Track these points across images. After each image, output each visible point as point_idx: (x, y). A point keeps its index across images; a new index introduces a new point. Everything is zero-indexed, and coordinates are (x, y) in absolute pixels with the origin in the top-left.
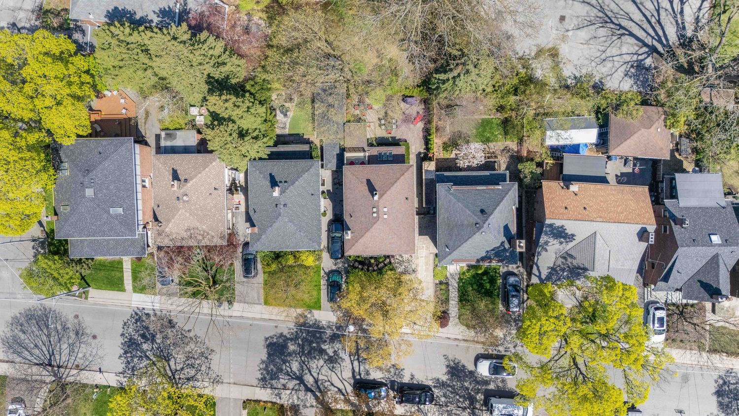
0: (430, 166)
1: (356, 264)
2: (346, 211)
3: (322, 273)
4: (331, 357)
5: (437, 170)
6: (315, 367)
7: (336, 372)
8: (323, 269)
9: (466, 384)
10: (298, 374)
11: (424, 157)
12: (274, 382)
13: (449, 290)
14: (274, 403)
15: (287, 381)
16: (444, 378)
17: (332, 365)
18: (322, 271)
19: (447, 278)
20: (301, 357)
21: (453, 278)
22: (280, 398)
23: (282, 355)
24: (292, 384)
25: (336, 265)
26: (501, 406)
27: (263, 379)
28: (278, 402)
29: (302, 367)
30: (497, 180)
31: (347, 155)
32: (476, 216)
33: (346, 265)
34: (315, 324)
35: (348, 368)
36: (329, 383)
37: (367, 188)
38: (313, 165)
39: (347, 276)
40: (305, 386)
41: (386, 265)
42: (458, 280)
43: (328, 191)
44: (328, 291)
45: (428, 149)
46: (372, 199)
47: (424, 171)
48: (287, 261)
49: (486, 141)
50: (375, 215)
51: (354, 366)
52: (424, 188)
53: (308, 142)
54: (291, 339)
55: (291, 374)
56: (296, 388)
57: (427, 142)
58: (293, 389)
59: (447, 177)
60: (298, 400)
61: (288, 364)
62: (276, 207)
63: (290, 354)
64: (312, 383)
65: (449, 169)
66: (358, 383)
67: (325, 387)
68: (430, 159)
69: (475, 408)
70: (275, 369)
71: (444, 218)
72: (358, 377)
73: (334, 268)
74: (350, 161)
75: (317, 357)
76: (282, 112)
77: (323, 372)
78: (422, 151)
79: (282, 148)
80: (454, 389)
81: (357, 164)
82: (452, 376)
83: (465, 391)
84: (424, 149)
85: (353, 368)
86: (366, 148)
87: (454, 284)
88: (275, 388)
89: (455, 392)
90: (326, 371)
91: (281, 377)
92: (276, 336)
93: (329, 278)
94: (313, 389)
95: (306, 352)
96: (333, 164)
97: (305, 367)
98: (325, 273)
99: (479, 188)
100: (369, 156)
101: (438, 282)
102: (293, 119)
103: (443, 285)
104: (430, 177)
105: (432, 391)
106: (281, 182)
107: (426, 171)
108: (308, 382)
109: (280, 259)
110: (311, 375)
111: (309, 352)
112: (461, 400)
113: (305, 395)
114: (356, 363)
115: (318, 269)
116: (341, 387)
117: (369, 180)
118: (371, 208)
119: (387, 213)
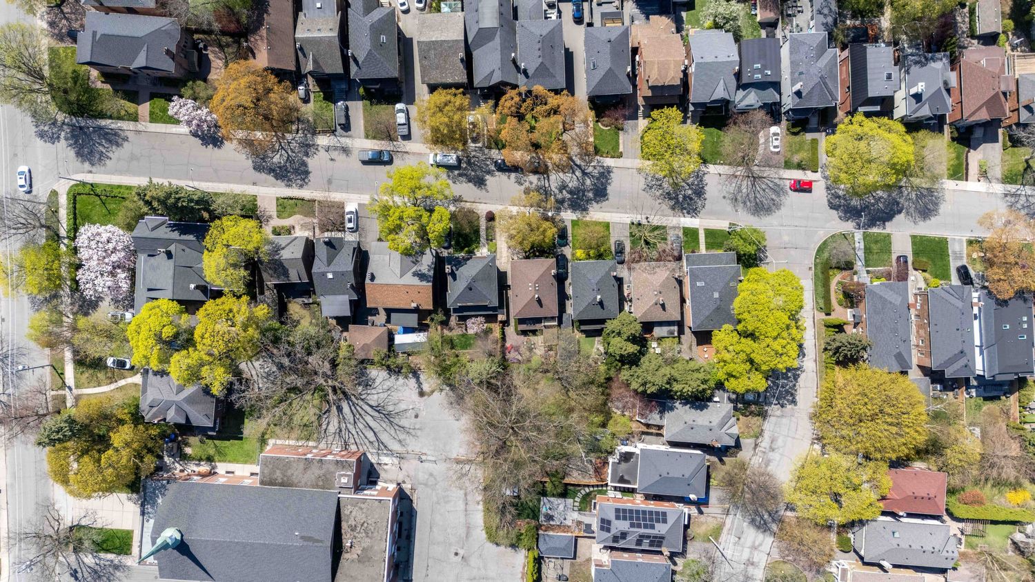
0: (501, 317)
2: (557, 288)
3: (571, 245)
4: (564, 189)
5: (497, 315)
6: (574, 182)
7: (560, 179)
8: (570, 247)
9: (473, 173)
10: (586, 176)
11: (505, 323)
12: (602, 171)
13: (486, 236)
14: (602, 156)
15: (593, 172)
16: (487, 177)
17: (563, 183)
19: (487, 244)
20: (584, 188)
21: (484, 244)
22: (598, 160)
23: (597, 189)
24: (590, 169)
25: (562, 251)
26: (451, 161)
27: (609, 172)
28: (599, 157)
29: (583, 181)
30: (462, 309)
31: (556, 323)
32: (475, 286)
33: (555, 251)
34: (575, 210)
35: (552, 182)
37: (543, 302)
38: (577, 316)
39: (554, 242)
40: (580, 169)
42: (481, 242)
43: (567, 299)
44: (567, 233)
45: (503, 329)
46: (539, 295)
47: (505, 314)
48: (594, 253)
49: (463, 335)
50: (537, 285)
52: (505, 303)
53: (582, 331)
54: (591, 200)
55: (590, 176)
56: (587, 167)
57: (503, 333)
58: (589, 166)
59: (491, 310)
61: (593, 183)
62: (599, 288)
63: (591, 189)
64: (576, 171)
65: (490, 316)
66: (546, 172)
67: (568, 169)
68: (501, 322)
69: (467, 157)
70: (602, 179)
71: (494, 283)
72: (545, 176)
73: (563, 248)
74: (554, 319)
75: (573, 188)
76: (600, 351)
77: (569, 179)
78: (506, 328)
79: (598, 327)
80: (481, 170)
81: (549, 317)
82: (483, 178)
83: (474, 168)
85: (549, 182)
86: (543, 328)
87: (483, 240)
88: (601, 166)
89: (480, 167)
90: (567, 179)
91: (597, 174)
92: (601, 202)
93: (567, 241)
94: (575, 167)
95: (581, 192)
96: (565, 317)
97: (581, 181)
98: (569, 245)
99: (471, 304)
100: (541, 323)
101: (494, 241)
102: (592, 347)
103: (490, 239)
104: (501, 310)
105: (496, 168)
106: (597, 304)
107: (503, 314)
108: (579, 171)
109: (599, 254)
110: (577, 176)
111: (579, 191)
112: (476, 163)
113: (580, 163)
114: (547, 185)
115: (574, 248)
117: (541, 308)
118: (540, 289)
119: (529, 286)
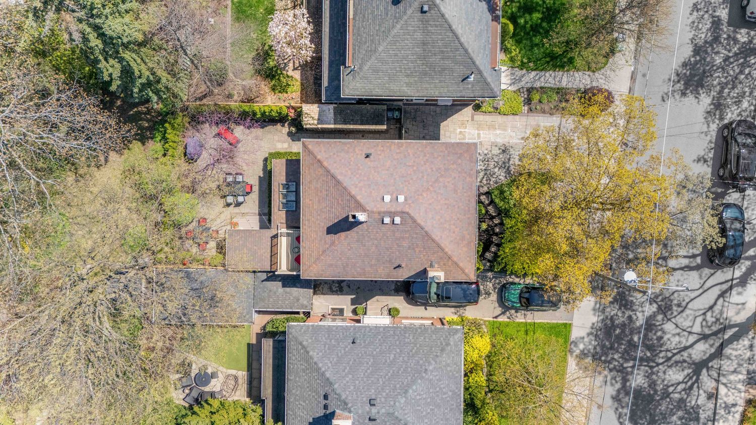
0: (311, 113)
1: (488, 255)
2: (388, 276)
3: (503, 319)
4: (659, 307)
5: (319, 102)
6: (677, 339)
7: (687, 300)
8: (496, 317)
9: (718, 60)
10: (690, 371)
11: (298, 129)
12: (703, 416)
13: (541, 88)
14: (744, 418)
15: (701, 392)
16: (706, 101)
17: (675, 308)
18: (500, 319)
19: (519, 90)
20: (658, 365)
21: (520, 80)
22: (734, 405)
23: (653, 400)
24: (708, 383)
25: (488, 294)
28: (741, 409)
29: (677, 362)
31: (283, 268)
32: (405, 13)
33: (490, 274)
34: (596, 336)
35: (682, 279)
36: (709, 314)
37: (343, 234)
38: (296, 339)
39: (512, 274)
40: (712, 357)
41: (492, 202)
42: (524, 71)
43: (353, 302)
44: (538, 311)
45: (280, 119)
46: (364, 225)
47: (320, 126)
48: (479, 386)
50: (397, 220)
51: (677, 267)
52: (352, 127)
54: (625, 380)
55: (689, 383)
56: (716, 375)
57: (269, 120)
58: (718, 381)
59: (331, 80)
60: (740, 373)
61: (671, 389)
62: (374, 420)
63: (653, 384)
64: (707, 346)
65: (318, 79)
66: (712, 262)
67: (715, 323)
68: (299, 114)
70: (680, 413)
71: (408, 84)
72: (699, 260)
73: (494, 297)
74: (295, 264)
75: (659, 334)
76: (207, 383)
77: (687, 324)
78: (286, 130)
79: (267, 392)
80: (726, 84)
81: (299, 250)
82: (702, 86)
83: (732, 63)
84: (283, 126)
85: (682, 269)
86: (273, 232)
87: (530, 78)
88: (715, 414)
89: (734, 82)
90: (685, 320)
91: (693, 403)
92: (617, 409)
93: (513, 308)
94: (717, 344)
95: (649, 354)
96: (299, 296)
97: (677, 358)
98: (503, 313)
100: (288, 227)
101: (526, 108)
102: (220, 361)
103: (532, 99)
104: (332, 115)
105: (731, 123)
106: (326, 407)
107: (320, 121)
108: (705, 352)
109: (478, 403)
110: (691, 346)
111: (650, 348)
112: (747, 71)
113: (729, 358)
114: (673, 263)
115: (496, 330)
116: (716, 291)
117: (328, 229)
118: (384, 228)
119: (394, 196)
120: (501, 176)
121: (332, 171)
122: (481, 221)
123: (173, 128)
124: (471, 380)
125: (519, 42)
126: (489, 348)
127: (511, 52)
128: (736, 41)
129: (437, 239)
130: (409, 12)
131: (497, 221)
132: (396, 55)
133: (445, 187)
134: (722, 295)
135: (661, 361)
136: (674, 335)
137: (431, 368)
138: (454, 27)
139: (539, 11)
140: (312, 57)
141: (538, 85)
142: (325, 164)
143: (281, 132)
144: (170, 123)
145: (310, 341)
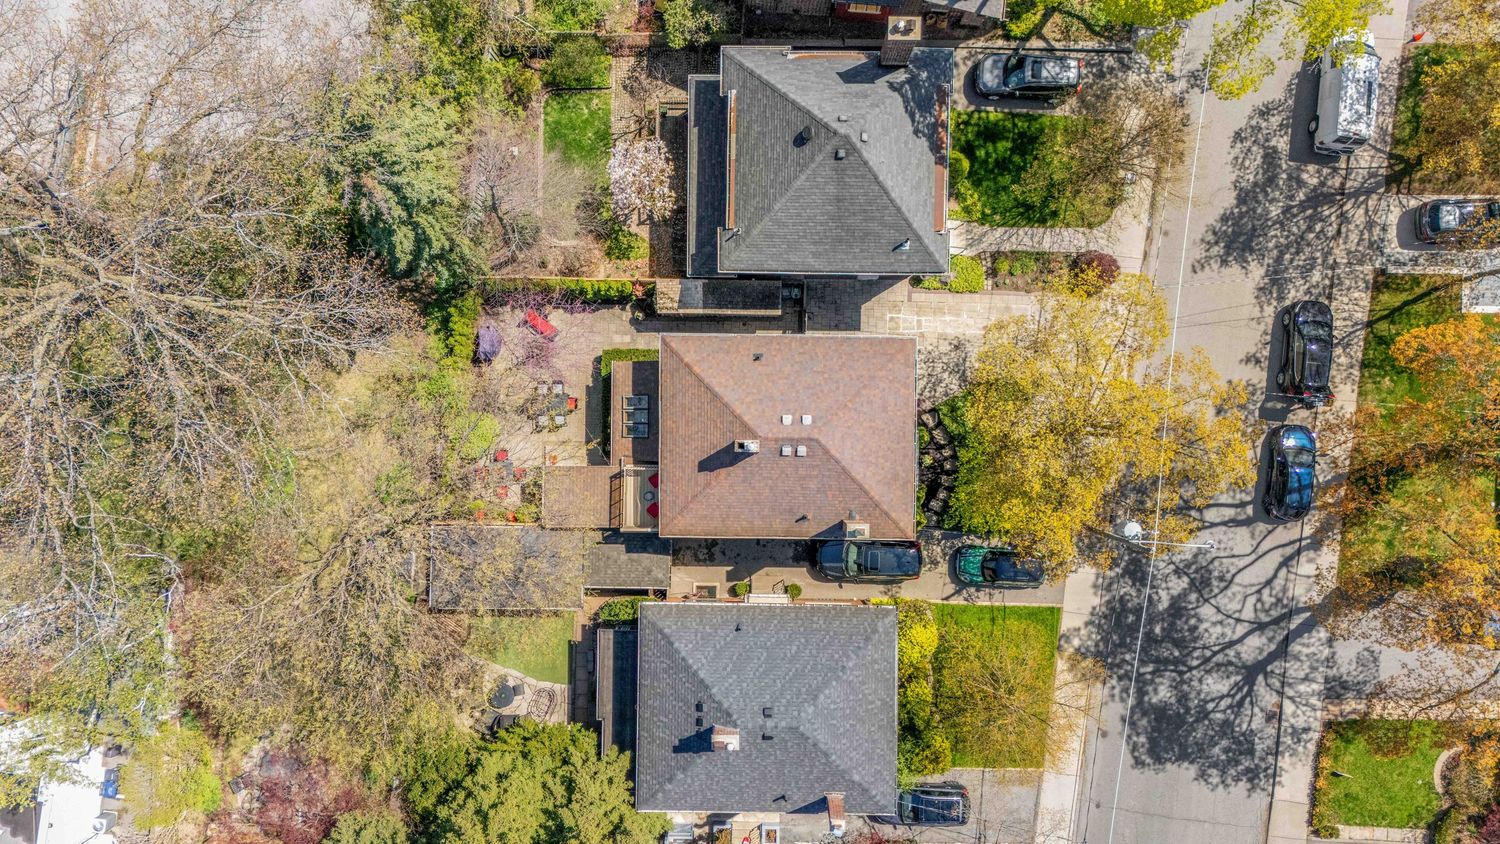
0: (670, 293)
1: (935, 504)
2: (787, 533)
3: (958, 601)
4: (1192, 582)
5: (682, 274)
6: (1219, 629)
7: (1233, 571)
8: (947, 599)
9: (1275, 211)
10: (1239, 678)
11: (646, 310)
12: (1259, 747)
13: (1013, 252)
14: (1321, 750)
15: (1256, 710)
16: (1257, 272)
17: (1215, 583)
18: (953, 602)
19: (979, 255)
20: (1191, 669)
21: (980, 241)
22: (1306, 730)
23: (1184, 722)
24: (1267, 698)
25: (935, 563)
26: (1345, 114)
27: (1252, 775)
28: (1316, 736)
29: (1219, 665)
30: (712, 106)
31: (630, 522)
32: (812, 159)
33: (937, 533)
34: (1099, 626)
35: (1224, 538)
36: (1266, 592)
37: (723, 472)
38: (654, 625)
39: (970, 532)
40: (1272, 657)
41: (939, 424)
42: (987, 227)
43: (730, 577)
44: (1011, 588)
45: (622, 300)
46: (754, 457)
47: (681, 311)
48: (921, 702)
49: (605, 137)
50: (802, 450)
51: (1218, 520)
52: (729, 312)
53: (591, 633)
54: (1141, 694)
55: (1238, 697)
56: (1277, 684)
57: (604, 301)
58: (1281, 694)
59: (700, 244)
60: (1313, 681)
61: (1210, 706)
62: (771, 738)
63: (1183, 698)
64: (1264, 640)
65: (679, 241)
66: (1268, 512)
67: (1276, 604)
68: (651, 293)
69: (1341, 191)
70: (1224, 743)
71: (815, 255)
72: (1250, 510)
73: (944, 567)
74: (648, 518)
75: (1193, 621)
76: (507, 702)
77: (1234, 606)
78: (627, 315)
79: (605, 709)
80: (1288, 247)
81: (655, 495)
82: (1252, 251)
83: (1295, 216)
84: (623, 309)
85: (1224, 523)
86: (614, 469)
87: (996, 237)
88: (1278, 743)
89: (1300, 243)
90: (1231, 600)
91: (1245, 726)
92: (1129, 737)
93: (971, 584)
94: (1279, 638)
95: (1177, 654)
96: (654, 567)
97: (1220, 658)
98: (958, 592)
99: (732, 152)
100: (637, 462)
101: (990, 282)
102: (527, 671)
103: (997, 267)
104: (700, 295)
105: (1294, 306)
106: (699, 722)
107: (682, 303)
108: (1261, 650)
109: (920, 724)
110: (1240, 640)
111: (1178, 643)
112: (1318, 227)
113: (1297, 658)
114: (1211, 515)
115: (946, 615)
116: (1276, 558)
117: (700, 463)
118: (782, 462)
119: (797, 416)
120: (952, 384)
121: (707, 380)
122: (923, 452)
123: (462, 314)
124: (909, 693)
125: (977, 184)
126: (936, 644)
127: (965, 200)
128: (1301, 183)
129: (858, 477)
130: (819, 158)
131: (947, 453)
132: (799, 215)
133: (870, 402)
134: (1286, 562)
135: (1195, 663)
136: (1214, 624)
137: (851, 664)
138: (881, 178)
139: (1007, 138)
140: (673, 211)
141: (1007, 247)
142: (696, 369)
143: (620, 318)
144: (456, 306)
145: (674, 627)
